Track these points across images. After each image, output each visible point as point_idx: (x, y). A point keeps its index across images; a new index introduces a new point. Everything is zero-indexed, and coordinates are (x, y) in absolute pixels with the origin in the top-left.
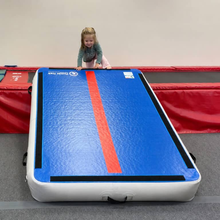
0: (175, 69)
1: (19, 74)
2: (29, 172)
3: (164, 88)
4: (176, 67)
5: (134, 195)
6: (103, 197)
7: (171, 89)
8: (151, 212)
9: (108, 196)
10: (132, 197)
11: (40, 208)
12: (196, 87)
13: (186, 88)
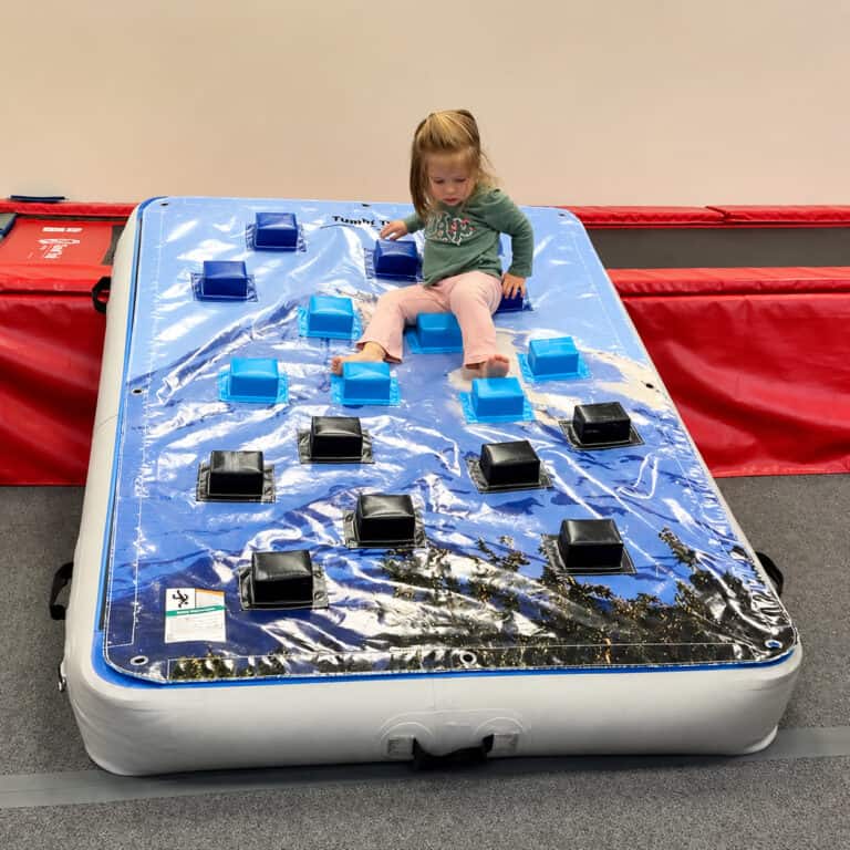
0: (722, 215)
1: (69, 230)
2: (74, 645)
3: (670, 289)
4: (728, 210)
5: (524, 730)
6: (391, 743)
7: (696, 290)
8: (592, 797)
9: (412, 736)
10: (516, 738)
11: (119, 799)
12: (798, 282)
13: (759, 287)
